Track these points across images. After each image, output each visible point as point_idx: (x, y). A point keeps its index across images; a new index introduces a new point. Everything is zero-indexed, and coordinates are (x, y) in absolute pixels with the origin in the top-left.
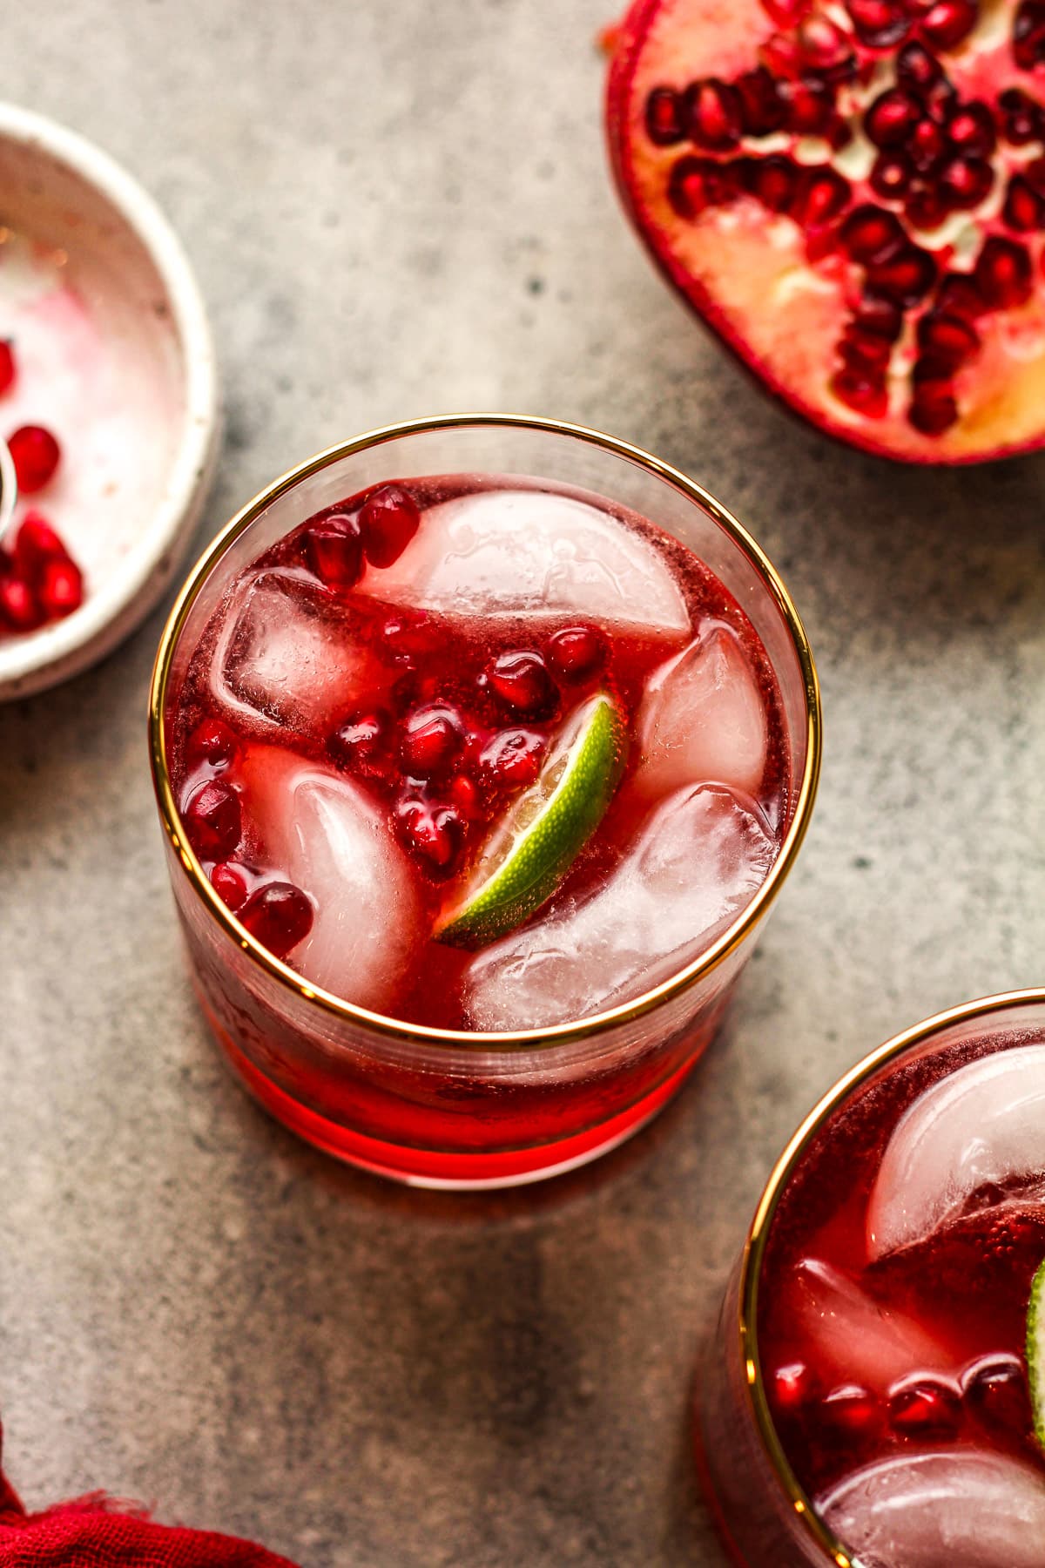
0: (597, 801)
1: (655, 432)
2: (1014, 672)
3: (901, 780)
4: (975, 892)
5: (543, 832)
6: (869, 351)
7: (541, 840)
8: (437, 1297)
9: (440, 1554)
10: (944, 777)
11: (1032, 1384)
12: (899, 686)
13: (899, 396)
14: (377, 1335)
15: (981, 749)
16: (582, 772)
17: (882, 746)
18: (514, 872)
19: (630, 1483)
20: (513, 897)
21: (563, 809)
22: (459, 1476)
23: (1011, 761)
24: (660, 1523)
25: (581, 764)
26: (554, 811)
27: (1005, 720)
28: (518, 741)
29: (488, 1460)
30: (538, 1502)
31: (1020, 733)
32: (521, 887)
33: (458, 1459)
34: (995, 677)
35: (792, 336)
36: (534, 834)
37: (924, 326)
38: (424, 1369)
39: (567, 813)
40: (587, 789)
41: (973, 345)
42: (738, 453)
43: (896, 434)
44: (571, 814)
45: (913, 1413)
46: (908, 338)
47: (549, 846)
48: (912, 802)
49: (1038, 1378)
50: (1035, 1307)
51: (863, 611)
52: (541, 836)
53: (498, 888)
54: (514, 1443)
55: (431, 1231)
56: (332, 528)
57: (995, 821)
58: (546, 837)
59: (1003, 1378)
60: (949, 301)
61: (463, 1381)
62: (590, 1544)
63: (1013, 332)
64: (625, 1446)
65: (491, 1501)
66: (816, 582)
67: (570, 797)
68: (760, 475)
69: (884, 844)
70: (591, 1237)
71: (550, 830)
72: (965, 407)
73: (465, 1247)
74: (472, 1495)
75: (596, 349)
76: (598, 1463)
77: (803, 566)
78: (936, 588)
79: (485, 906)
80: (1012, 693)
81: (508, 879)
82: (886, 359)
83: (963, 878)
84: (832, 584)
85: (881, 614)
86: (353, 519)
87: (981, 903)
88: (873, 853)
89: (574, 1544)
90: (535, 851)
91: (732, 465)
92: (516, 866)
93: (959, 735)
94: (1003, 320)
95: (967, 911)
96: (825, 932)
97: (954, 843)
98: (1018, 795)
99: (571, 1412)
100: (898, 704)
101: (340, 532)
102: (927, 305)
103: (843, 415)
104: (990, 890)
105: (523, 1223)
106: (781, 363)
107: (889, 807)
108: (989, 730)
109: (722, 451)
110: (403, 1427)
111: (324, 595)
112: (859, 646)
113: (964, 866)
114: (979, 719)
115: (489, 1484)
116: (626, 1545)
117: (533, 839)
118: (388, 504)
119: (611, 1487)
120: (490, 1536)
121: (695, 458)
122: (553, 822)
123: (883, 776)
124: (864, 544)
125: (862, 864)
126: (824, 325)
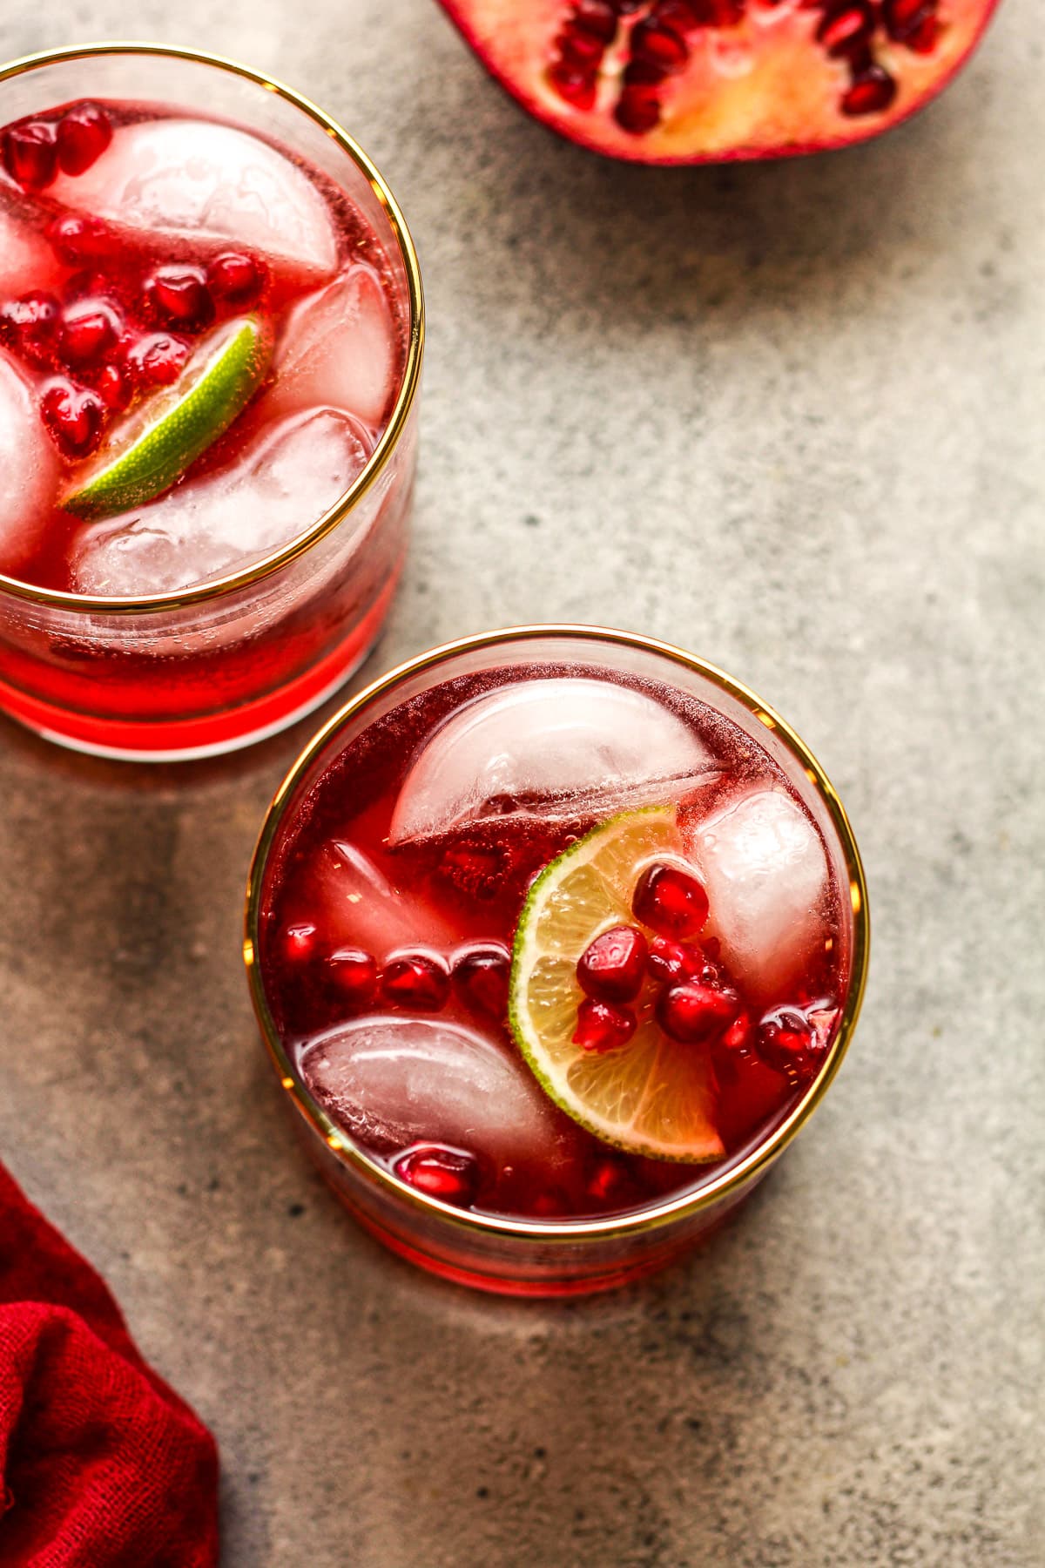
0: (227, 407)
1: (414, 104)
2: (702, 369)
3: (581, 452)
4: (631, 561)
5: (169, 425)
6: (584, 47)
7: (167, 432)
8: (79, 851)
9: (43, 1075)
10: (621, 454)
11: (513, 975)
12: (595, 366)
13: (608, 93)
14: (21, 876)
15: (660, 434)
16: (214, 379)
17: (571, 417)
18: (137, 456)
19: (223, 1038)
20: (135, 480)
21: (191, 408)
22: (73, 1010)
23: (685, 447)
24: (243, 1078)
25: (215, 371)
26: (182, 408)
27: (687, 410)
28: (163, 345)
29: (100, 999)
30: (138, 1044)
31: (699, 424)
32: (143, 471)
33: (74, 995)
34: (685, 369)
35: (514, 24)
36: (161, 426)
37: (638, 32)
38: (57, 912)
39: (194, 413)
40: (218, 396)
41: (683, 55)
42: (487, 134)
43: (600, 128)
44: (199, 414)
45: (403, 982)
46: (622, 42)
47: (174, 440)
48: (588, 472)
49: (520, 972)
50: (529, 909)
51: (575, 293)
52: (166, 428)
53: (120, 468)
54: (127, 990)
55: (85, 792)
56: (30, 133)
57: (661, 500)
58: (172, 431)
59: (488, 963)
60: (665, 12)
61: (89, 928)
62: (178, 1087)
63: (722, 49)
64: (224, 1006)
65: (97, 1037)
66: (536, 261)
67: (199, 399)
68: (503, 157)
69: (557, 507)
70: (226, 819)
71: (175, 425)
72: (668, 112)
73: (113, 811)
74: (80, 1028)
75: (375, 21)
76: (197, 1017)
77: (527, 245)
78: (645, 282)
79: (107, 483)
80: (697, 386)
81: (130, 462)
82: (598, 58)
83: (622, 547)
84: (551, 266)
85: (591, 298)
86: (52, 128)
87: (633, 572)
88: (544, 513)
89: (163, 1084)
90: (159, 442)
91: (480, 145)
92: (140, 451)
93: (643, 417)
94: (714, 36)
95: (620, 577)
96: (488, 577)
97: (620, 515)
98: (686, 479)
99: (182, 969)
100: (592, 382)
101: (37, 138)
102: (643, 12)
103: (552, 103)
104: (646, 561)
105: (169, 797)
106: (501, 48)
107: (566, 474)
108: (671, 418)
109: (472, 131)
110: (29, 961)
111: (16, 193)
112: (566, 324)
113: (624, 537)
114: (662, 405)
115: (97, 1020)
116: (209, 1092)
117: (159, 429)
118: (83, 120)
119: (204, 1040)
120: (90, 1066)
121: (446, 133)
122: (180, 418)
123: (565, 445)
124: (587, 231)
125: (532, 521)
126: (545, 18)
